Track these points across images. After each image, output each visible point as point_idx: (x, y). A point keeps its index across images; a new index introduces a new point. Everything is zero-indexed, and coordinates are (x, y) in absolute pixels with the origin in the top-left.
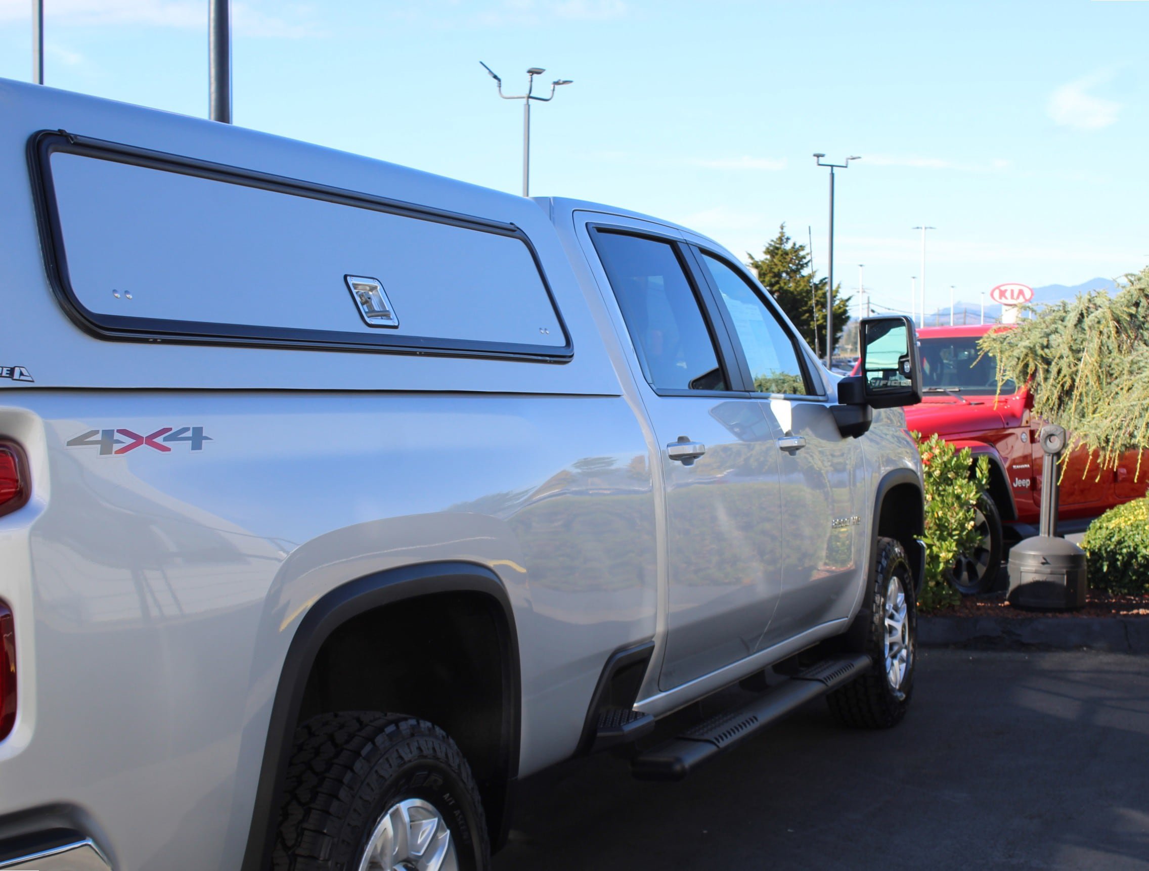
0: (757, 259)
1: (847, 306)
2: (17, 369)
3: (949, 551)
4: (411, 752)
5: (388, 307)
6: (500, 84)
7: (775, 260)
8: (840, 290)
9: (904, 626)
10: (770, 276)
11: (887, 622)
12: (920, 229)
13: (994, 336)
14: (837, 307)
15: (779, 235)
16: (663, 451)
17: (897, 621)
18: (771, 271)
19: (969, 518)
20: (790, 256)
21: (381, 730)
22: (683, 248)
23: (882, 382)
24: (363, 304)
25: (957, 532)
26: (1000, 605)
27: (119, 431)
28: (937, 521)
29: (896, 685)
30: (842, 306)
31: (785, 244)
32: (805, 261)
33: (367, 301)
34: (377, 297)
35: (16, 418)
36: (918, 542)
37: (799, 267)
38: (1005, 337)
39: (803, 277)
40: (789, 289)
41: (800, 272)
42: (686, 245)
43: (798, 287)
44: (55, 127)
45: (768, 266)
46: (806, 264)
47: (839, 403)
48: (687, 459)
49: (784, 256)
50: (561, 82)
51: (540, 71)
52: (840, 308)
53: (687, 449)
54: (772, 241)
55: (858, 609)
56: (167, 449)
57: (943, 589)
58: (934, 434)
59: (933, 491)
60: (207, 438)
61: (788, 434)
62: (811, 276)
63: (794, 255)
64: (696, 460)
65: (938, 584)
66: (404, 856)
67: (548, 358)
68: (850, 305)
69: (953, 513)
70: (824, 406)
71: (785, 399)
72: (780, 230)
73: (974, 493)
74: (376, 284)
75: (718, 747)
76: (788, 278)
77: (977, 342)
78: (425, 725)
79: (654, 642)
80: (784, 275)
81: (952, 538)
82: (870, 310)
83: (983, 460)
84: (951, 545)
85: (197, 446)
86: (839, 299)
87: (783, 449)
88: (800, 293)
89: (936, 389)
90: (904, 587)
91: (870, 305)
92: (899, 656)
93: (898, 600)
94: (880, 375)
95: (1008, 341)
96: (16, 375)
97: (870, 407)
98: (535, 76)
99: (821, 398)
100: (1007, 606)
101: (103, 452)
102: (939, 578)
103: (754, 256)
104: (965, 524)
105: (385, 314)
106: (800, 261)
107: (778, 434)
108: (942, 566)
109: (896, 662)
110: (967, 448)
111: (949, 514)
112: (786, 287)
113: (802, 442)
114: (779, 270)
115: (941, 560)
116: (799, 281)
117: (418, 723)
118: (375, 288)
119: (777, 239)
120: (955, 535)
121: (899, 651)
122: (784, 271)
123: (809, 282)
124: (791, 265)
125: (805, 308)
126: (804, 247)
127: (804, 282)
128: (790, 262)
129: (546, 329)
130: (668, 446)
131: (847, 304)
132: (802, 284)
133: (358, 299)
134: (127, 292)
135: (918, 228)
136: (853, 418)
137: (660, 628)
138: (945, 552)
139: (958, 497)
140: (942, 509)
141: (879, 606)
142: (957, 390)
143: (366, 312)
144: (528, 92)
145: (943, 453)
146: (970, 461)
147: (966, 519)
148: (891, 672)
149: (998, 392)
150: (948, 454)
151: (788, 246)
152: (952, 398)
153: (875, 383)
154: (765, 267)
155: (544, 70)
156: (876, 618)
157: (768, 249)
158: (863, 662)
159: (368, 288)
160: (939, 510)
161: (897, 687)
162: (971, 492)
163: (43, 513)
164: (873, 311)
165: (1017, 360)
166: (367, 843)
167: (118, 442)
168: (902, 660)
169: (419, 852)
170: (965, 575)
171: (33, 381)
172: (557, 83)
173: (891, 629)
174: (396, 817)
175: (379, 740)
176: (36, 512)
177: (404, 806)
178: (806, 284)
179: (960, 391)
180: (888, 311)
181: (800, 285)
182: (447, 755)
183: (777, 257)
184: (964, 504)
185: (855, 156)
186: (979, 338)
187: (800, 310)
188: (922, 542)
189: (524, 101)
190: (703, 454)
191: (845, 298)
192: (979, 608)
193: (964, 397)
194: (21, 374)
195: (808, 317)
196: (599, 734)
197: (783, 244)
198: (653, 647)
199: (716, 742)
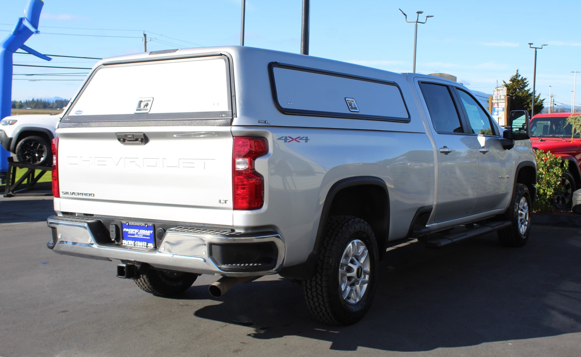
0: (507, 83)
1: (543, 103)
2: (266, 121)
3: (550, 192)
4: (358, 227)
5: (356, 106)
6: (406, 17)
7: (514, 84)
8: (540, 96)
9: (526, 214)
10: (512, 90)
11: (519, 212)
12: (574, 73)
13: (572, 117)
14: (539, 103)
15: (516, 74)
16: (438, 150)
17: (524, 212)
18: (512, 88)
19: (558, 180)
20: (520, 82)
21: (350, 220)
22: (450, 88)
23: (518, 132)
24: (349, 105)
25: (554, 185)
26: (569, 212)
27: (289, 137)
28: (547, 181)
29: (522, 233)
30: (541, 102)
31: (519, 78)
32: (526, 84)
33: (351, 105)
34: (354, 103)
35: (266, 133)
36: (534, 186)
37: (524, 87)
38: (577, 117)
39: (525, 90)
40: (519, 95)
41: (524, 89)
42: (452, 87)
43: (523, 95)
44: (274, 61)
45: (511, 86)
46: (527, 85)
47: (504, 138)
48: (446, 153)
49: (518, 82)
50: (429, 16)
51: (421, 12)
52: (540, 103)
53: (446, 150)
54: (513, 76)
55: (508, 206)
56: (299, 142)
57: (548, 205)
58: (549, 151)
59: (546, 171)
60: (309, 140)
61: (483, 147)
62: (529, 90)
63: (522, 82)
64: (449, 154)
65: (546, 203)
66: (355, 255)
67: (402, 121)
68: (544, 102)
69: (552, 179)
70: (499, 139)
71: (483, 136)
72: (516, 72)
73: (560, 172)
74: (353, 100)
75: (452, 241)
76: (519, 91)
77: (566, 119)
78: (362, 220)
79: (433, 207)
80: (518, 90)
81: (552, 187)
82: (554, 104)
83: (567, 161)
84: (551, 190)
85: (306, 141)
86: (539, 100)
87: (481, 152)
88: (524, 97)
89: (555, 135)
90: (527, 201)
91: (554, 102)
92: (524, 223)
93: (525, 205)
94: (518, 129)
95: (578, 119)
96: (266, 123)
97: (514, 140)
98: (419, 14)
99: (497, 136)
100: (572, 212)
101: (285, 142)
102: (547, 201)
103: (506, 82)
104: (557, 182)
105: (355, 108)
106: (524, 84)
107: (480, 147)
108: (548, 197)
109: (523, 226)
110: (560, 157)
111: (551, 179)
112: (518, 94)
113: (488, 150)
114: (516, 88)
115: (547, 195)
116: (523, 92)
117: (360, 219)
118: (353, 101)
119: (515, 75)
120: (553, 186)
121: (524, 222)
122: (518, 88)
123: (527, 92)
124: (520, 86)
125: (525, 103)
126: (526, 79)
127: (525, 92)
128: (520, 85)
129: (402, 113)
130: (440, 149)
131: (543, 102)
132: (525, 93)
133: (348, 104)
134: (291, 102)
135: (573, 72)
136: (508, 143)
137: (435, 203)
138: (549, 192)
139: (555, 173)
140: (549, 177)
141: (516, 206)
142: (563, 136)
143: (350, 108)
144: (417, 20)
145: (551, 157)
146: (561, 161)
147: (558, 181)
148: (521, 229)
149: (572, 137)
150: (552, 158)
151: (520, 78)
152: (561, 139)
153: (516, 132)
154: (510, 86)
155: (423, 12)
156: (516, 210)
157: (511, 79)
158: (509, 223)
159: (351, 101)
160: (548, 178)
161: (523, 234)
162: (560, 171)
163: (271, 156)
164: (555, 105)
165: (580, 126)
166: (345, 249)
167: (288, 139)
168: (525, 225)
169: (359, 254)
170: (561, 202)
171: (270, 124)
172: (428, 17)
173: (521, 215)
174: (353, 244)
175: (350, 222)
176: (270, 155)
177: (355, 241)
178: (526, 93)
179: (564, 136)
180: (561, 104)
181: (524, 94)
182: (368, 229)
183: (515, 82)
184: (557, 176)
185: (545, 44)
186: (567, 118)
187: (524, 104)
188: (535, 187)
189: (415, 23)
190: (451, 152)
191: (542, 99)
192: (561, 212)
193: (565, 139)
194: (267, 122)
195: (527, 106)
196: (414, 232)
197: (518, 77)
198: (432, 209)
199: (452, 240)
